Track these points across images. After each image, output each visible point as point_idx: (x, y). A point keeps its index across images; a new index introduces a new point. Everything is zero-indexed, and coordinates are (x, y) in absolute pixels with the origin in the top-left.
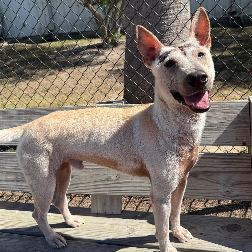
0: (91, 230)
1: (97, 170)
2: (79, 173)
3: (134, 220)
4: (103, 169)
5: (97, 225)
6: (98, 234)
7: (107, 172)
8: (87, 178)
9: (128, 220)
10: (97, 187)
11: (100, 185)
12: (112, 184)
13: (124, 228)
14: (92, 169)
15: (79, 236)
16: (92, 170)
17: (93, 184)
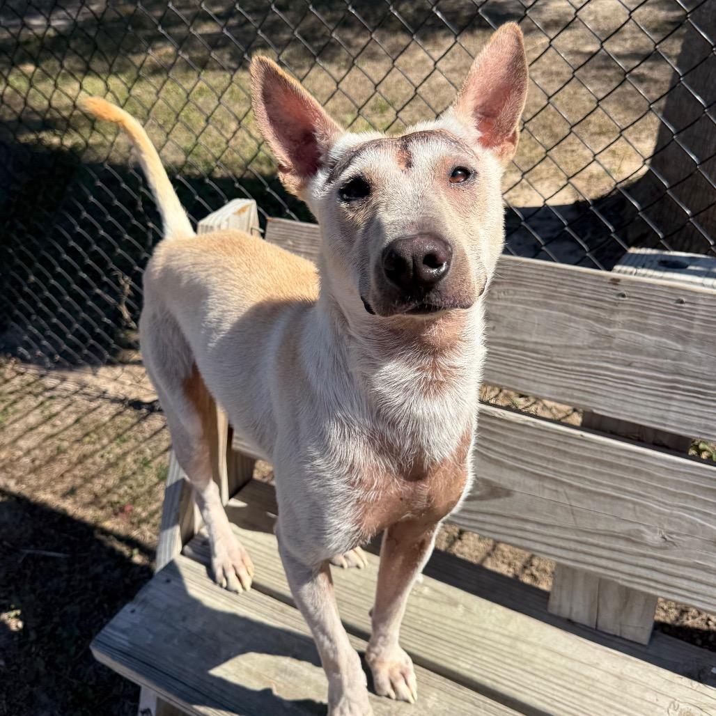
0: (551, 679)
1: (597, 498)
2: (531, 489)
3: (696, 684)
4: (620, 502)
5: (570, 664)
6: (576, 702)
7: (631, 513)
8: (558, 511)
9: (676, 675)
10: (585, 548)
11: (597, 546)
12: (644, 556)
13: (660, 703)
14: (579, 489)
15: (513, 692)
16: (579, 494)
17: (576, 538)
